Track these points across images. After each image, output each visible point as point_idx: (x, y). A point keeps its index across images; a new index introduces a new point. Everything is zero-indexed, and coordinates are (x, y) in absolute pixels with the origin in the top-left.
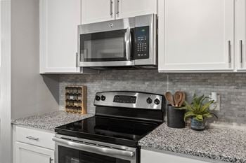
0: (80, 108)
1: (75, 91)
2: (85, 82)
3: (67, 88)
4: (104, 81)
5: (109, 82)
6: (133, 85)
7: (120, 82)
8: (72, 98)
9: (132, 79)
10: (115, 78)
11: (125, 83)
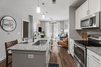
0: (84, 38)
1: (83, 34)
2: (86, 32)
3: (82, 33)
4: (91, 32)
5: (92, 32)
6: (100, 33)
7: (96, 32)
8: (83, 35)
9: (99, 31)
10: (94, 31)
11: (97, 32)
